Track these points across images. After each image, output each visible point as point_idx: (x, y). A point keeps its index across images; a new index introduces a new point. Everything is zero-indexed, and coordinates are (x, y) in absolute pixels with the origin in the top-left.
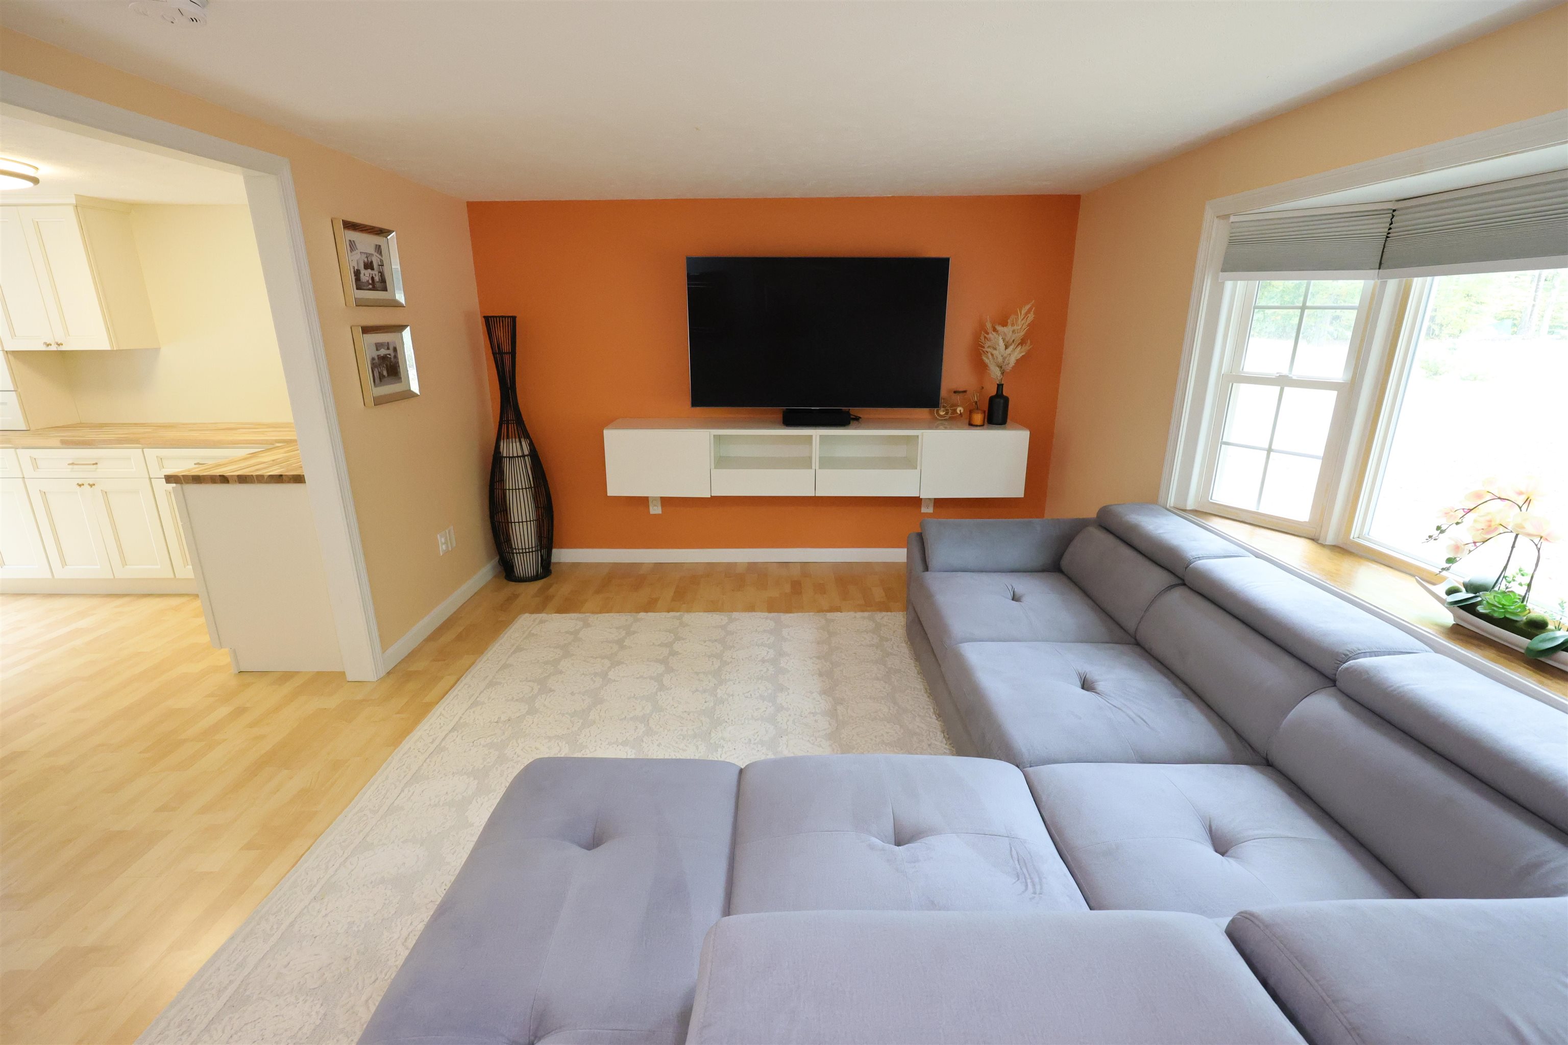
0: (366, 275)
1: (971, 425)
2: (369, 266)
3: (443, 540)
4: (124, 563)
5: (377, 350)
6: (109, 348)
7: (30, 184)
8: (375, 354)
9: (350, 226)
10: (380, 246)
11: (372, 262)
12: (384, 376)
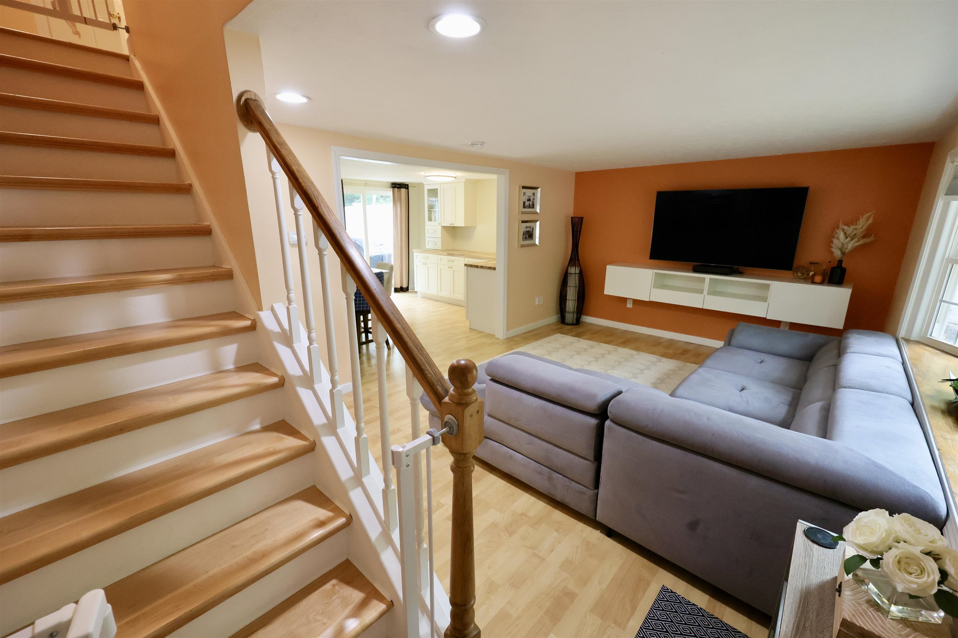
0: (527, 203)
1: (813, 282)
2: (529, 200)
3: (538, 300)
4: (454, 294)
5: (526, 228)
6: (463, 226)
7: (454, 179)
8: (525, 230)
9: (524, 187)
10: (534, 193)
11: (530, 199)
12: (527, 238)
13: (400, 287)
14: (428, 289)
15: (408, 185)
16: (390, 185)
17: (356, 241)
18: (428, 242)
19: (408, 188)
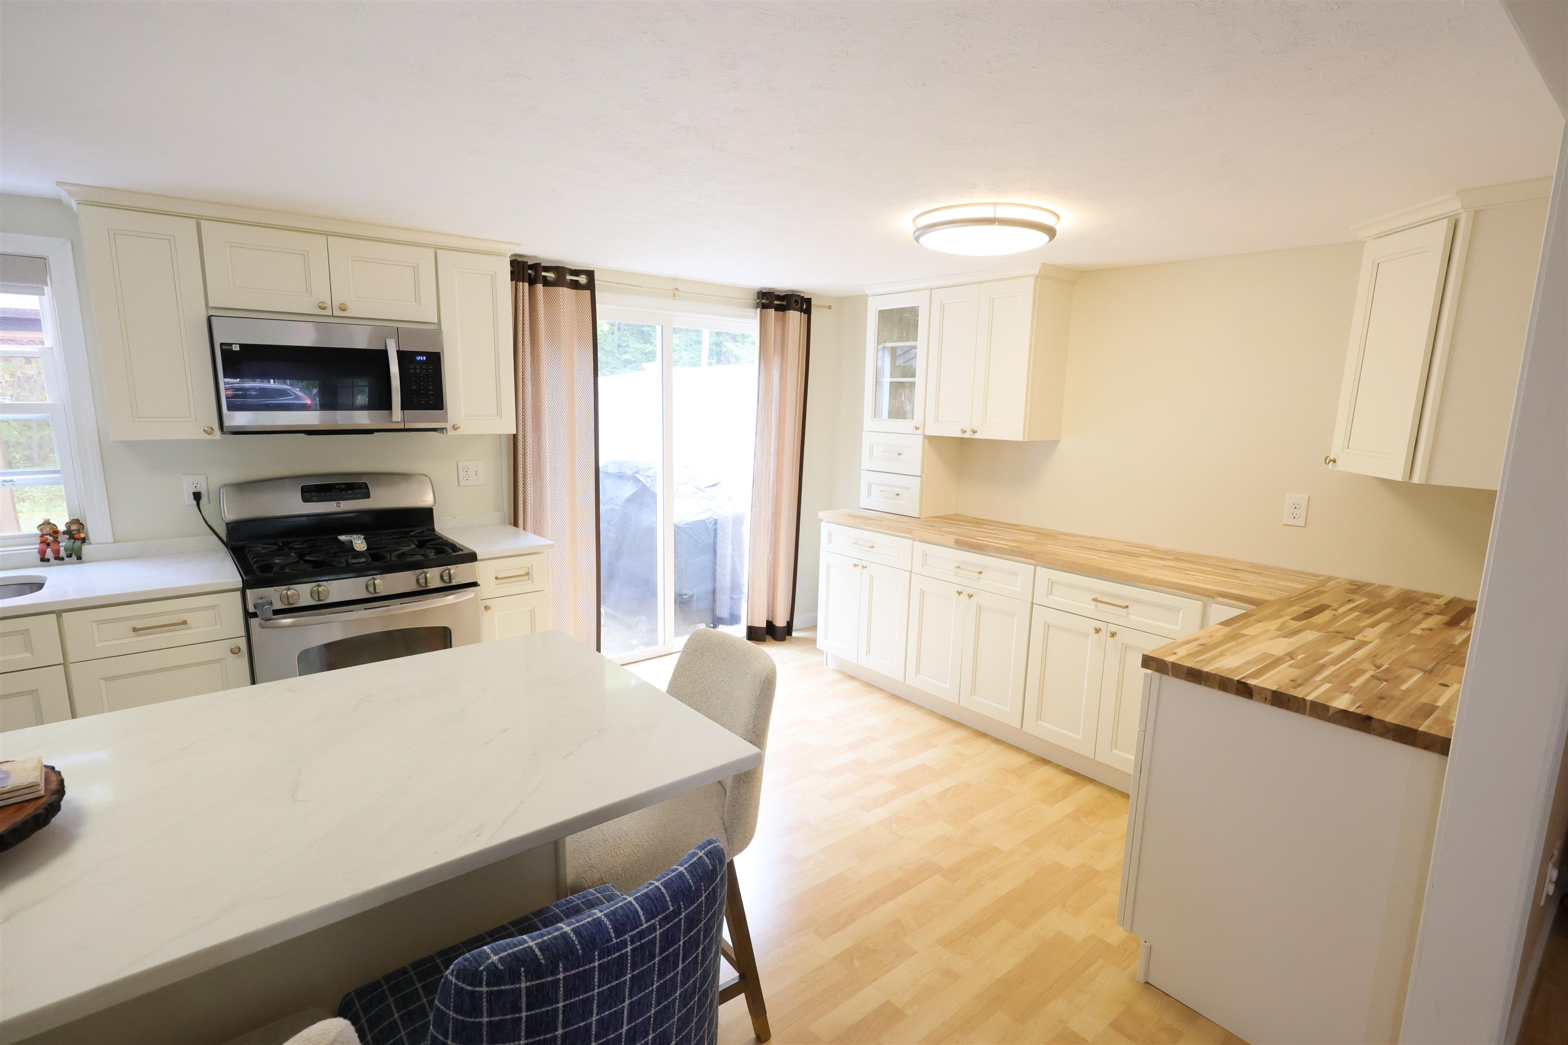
6: (1020, 439)
13: (765, 626)
14: (868, 652)
15: (809, 301)
16: (752, 299)
17: (637, 472)
18: (870, 486)
19: (808, 311)
